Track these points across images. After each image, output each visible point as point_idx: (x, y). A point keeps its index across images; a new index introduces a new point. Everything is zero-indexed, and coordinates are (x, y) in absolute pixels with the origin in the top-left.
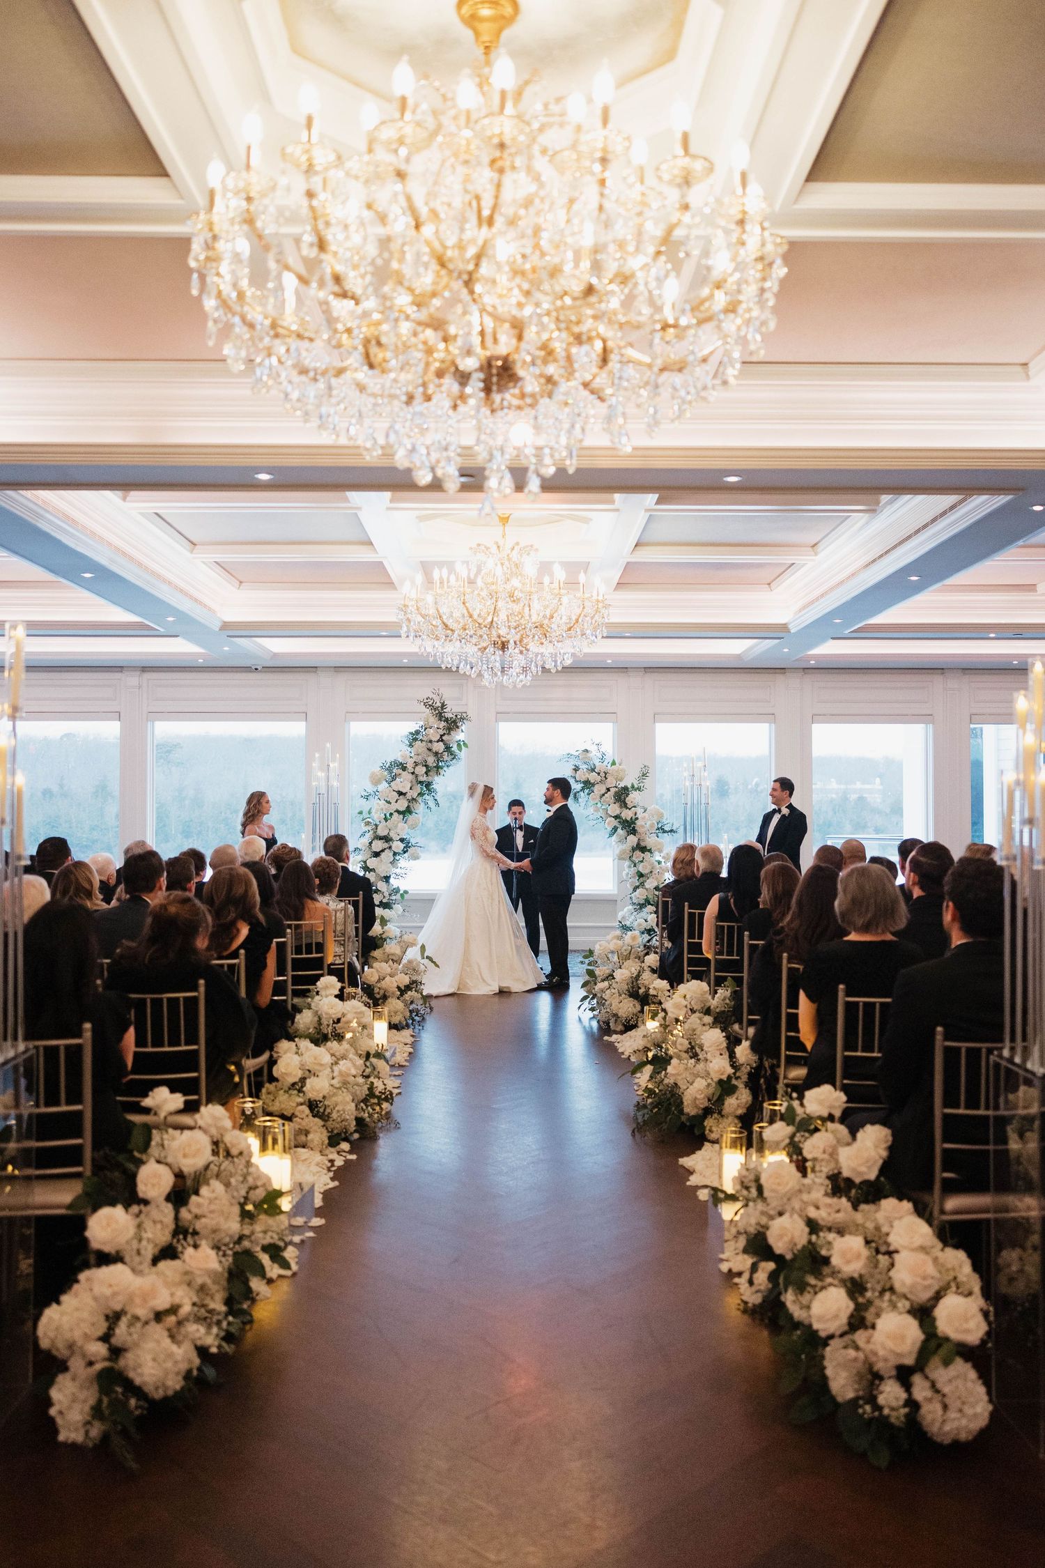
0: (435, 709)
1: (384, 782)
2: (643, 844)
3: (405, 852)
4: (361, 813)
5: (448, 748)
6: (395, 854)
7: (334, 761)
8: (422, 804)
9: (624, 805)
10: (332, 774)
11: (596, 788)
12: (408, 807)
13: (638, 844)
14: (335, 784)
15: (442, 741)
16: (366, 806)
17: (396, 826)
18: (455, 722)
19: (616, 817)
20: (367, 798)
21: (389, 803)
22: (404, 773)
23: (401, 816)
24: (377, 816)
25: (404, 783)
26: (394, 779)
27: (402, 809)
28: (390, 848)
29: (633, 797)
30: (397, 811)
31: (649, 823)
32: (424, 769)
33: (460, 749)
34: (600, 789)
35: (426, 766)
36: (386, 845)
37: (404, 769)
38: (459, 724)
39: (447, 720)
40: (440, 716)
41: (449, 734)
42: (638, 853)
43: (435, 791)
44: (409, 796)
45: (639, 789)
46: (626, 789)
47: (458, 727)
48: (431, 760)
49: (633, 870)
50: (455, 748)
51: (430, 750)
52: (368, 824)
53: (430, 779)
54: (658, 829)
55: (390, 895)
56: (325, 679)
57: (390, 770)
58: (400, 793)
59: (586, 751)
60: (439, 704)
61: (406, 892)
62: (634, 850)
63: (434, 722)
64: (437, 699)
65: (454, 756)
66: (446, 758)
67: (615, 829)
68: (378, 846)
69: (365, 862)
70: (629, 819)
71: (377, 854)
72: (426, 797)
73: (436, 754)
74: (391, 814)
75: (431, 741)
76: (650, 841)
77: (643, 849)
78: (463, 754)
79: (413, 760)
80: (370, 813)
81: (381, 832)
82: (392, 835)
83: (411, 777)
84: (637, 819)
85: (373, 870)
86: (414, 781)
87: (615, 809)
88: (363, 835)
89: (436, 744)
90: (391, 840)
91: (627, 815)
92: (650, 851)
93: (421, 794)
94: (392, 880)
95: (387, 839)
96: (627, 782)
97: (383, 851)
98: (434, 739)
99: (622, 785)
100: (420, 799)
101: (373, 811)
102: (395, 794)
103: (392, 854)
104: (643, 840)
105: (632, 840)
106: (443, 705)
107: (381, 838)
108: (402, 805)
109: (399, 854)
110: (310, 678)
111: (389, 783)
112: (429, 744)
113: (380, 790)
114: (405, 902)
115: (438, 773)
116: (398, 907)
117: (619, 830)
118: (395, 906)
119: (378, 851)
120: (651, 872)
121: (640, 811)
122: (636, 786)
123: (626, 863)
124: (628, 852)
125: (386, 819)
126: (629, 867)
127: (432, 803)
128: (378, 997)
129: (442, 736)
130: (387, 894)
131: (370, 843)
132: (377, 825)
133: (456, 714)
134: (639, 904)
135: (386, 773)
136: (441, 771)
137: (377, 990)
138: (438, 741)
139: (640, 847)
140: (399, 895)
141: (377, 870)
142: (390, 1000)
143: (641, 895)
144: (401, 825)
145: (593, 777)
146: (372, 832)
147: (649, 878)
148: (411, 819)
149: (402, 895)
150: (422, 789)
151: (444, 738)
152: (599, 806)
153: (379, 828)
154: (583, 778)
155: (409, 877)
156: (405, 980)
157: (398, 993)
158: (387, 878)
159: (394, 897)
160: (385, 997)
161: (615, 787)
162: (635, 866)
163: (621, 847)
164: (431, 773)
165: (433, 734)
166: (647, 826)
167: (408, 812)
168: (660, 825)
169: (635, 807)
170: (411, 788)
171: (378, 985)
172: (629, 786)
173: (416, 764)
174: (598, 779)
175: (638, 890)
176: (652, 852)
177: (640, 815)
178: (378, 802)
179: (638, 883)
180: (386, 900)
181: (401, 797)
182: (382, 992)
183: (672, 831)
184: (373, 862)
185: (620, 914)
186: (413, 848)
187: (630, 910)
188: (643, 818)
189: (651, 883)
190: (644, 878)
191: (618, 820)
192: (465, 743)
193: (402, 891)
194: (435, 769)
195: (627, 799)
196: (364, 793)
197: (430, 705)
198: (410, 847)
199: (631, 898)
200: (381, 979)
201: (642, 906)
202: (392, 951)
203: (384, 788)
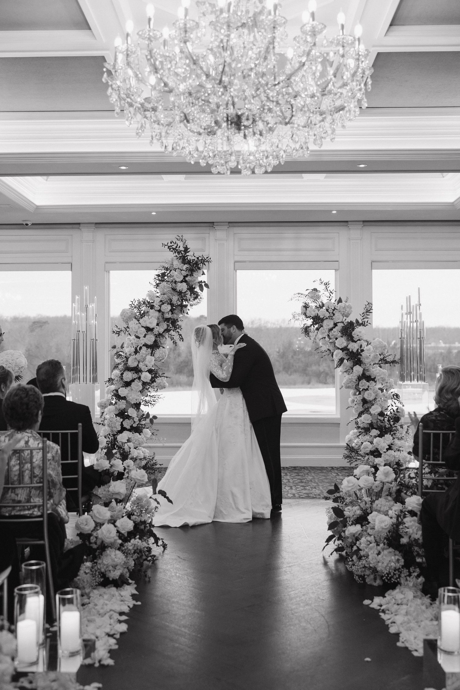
0: (179, 253)
1: (134, 320)
2: (367, 374)
3: (153, 382)
4: (114, 347)
5: (191, 289)
6: (144, 384)
7: (92, 301)
8: (169, 339)
9: (351, 338)
10: (90, 313)
11: (325, 323)
12: (155, 341)
13: (364, 374)
14: (93, 322)
15: (186, 281)
16: (118, 341)
17: (144, 359)
18: (197, 264)
19: (343, 349)
20: (118, 333)
21: (138, 337)
22: (152, 311)
23: (149, 350)
24: (128, 350)
25: (151, 320)
26: (142, 315)
27: (150, 343)
28: (139, 378)
29: (358, 331)
30: (146, 345)
31: (372, 355)
32: (169, 307)
33: (202, 290)
34: (328, 324)
35: (172, 305)
36: (135, 376)
37: (152, 307)
38: (201, 265)
39: (189, 262)
40: (184, 260)
41: (192, 275)
42: (364, 381)
43: (180, 327)
44: (156, 331)
45: (363, 324)
46: (351, 323)
47: (199, 268)
48: (175, 299)
49: (359, 398)
50: (197, 289)
51: (174, 290)
52: (119, 356)
53: (175, 316)
54: (381, 360)
55: (140, 420)
56: (87, 234)
57: (139, 307)
58: (148, 329)
59: (315, 290)
60: (182, 249)
61: (155, 417)
62: (360, 379)
63: (177, 263)
64: (180, 244)
65: (196, 296)
66: (188, 296)
67: (341, 361)
68: (128, 376)
69: (117, 391)
70: (355, 351)
71: (127, 384)
72: (172, 332)
73: (180, 293)
74: (141, 348)
75: (175, 282)
76: (375, 371)
77: (368, 378)
78: (204, 294)
79: (159, 299)
80: (122, 347)
81: (132, 363)
82: (141, 366)
83: (157, 314)
84: (362, 351)
85: (124, 398)
86: (161, 319)
87: (342, 342)
89: (179, 284)
90: (141, 371)
91: (353, 347)
92: (374, 380)
93: (167, 330)
94: (142, 407)
95: (137, 370)
96: (352, 318)
97: (133, 380)
98: (178, 280)
99: (349, 320)
100: (167, 335)
101: (125, 345)
102: (144, 330)
103: (140, 384)
104: (368, 370)
105: (358, 370)
106: (186, 249)
107: (130, 369)
108: (150, 339)
109: (148, 384)
110: (75, 233)
111: (138, 321)
112: (174, 285)
113: (130, 326)
114: (154, 427)
115: (182, 311)
116: (147, 432)
117: (345, 361)
118: (145, 430)
119: (128, 380)
120: (375, 399)
121: (364, 344)
122: (361, 322)
123: (352, 391)
124: (354, 381)
125: (136, 352)
126: (355, 394)
127: (176, 337)
128: (95, 546)
129: (185, 277)
130: (136, 419)
131: (122, 374)
132: (127, 358)
133: (198, 258)
134: (364, 428)
135: (136, 311)
136: (184, 309)
137: (93, 539)
138: (182, 282)
139: (366, 377)
140: (148, 420)
141: (128, 399)
142: (108, 551)
143: (366, 419)
144: (149, 357)
145: (322, 313)
146: (123, 364)
147: (373, 405)
148: (158, 352)
149: (152, 421)
150: (168, 326)
151: (187, 279)
152: (327, 339)
153: (129, 360)
154: (313, 314)
155: (157, 405)
156: (127, 525)
157: (120, 541)
158: (137, 406)
159: (143, 422)
160: (103, 547)
161: (342, 322)
162: (360, 394)
163: (347, 377)
164: (176, 311)
165: (178, 276)
166: (371, 357)
167: (154, 346)
168: (382, 357)
169: (359, 340)
170: (158, 325)
171: (95, 534)
172: (354, 322)
173: (162, 303)
174: (327, 314)
175: (363, 416)
176: (376, 382)
177: (365, 348)
178: (129, 337)
179: (361, 409)
180: (135, 425)
181: (149, 332)
182: (99, 542)
183: (394, 362)
184: (123, 392)
185: (347, 437)
186: (160, 378)
187: (354, 434)
188: (369, 350)
189: (375, 410)
190: (369, 405)
191: (344, 352)
192: (207, 286)
193: (151, 417)
194: (180, 308)
195: (353, 333)
196: (116, 329)
197: (174, 249)
198: (157, 377)
199: (357, 423)
200: (99, 525)
201: (366, 430)
202: (117, 490)
203: (133, 324)
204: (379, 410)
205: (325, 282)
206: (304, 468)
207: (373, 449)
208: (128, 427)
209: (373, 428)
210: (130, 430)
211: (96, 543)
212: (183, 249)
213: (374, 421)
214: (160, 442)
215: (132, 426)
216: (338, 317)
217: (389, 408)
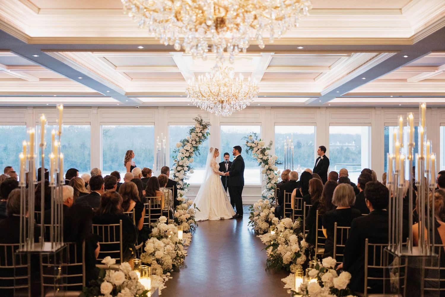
0: (199, 122)
1: (181, 147)
2: (270, 168)
3: (188, 171)
4: (173, 157)
5: (203, 135)
6: (185, 171)
7: (164, 139)
8: (194, 154)
9: (264, 155)
10: (163, 144)
11: (254, 148)
12: (190, 155)
13: (269, 168)
14: (164, 147)
15: (201, 132)
16: (175, 155)
17: (185, 162)
18: (206, 126)
19: (261, 159)
21: (183, 154)
22: (188, 143)
23: (187, 158)
24: (179, 158)
25: (188, 147)
26: (185, 145)
27: (187, 156)
28: (183, 169)
29: (267, 152)
30: (186, 157)
31: (272, 161)
32: (195, 142)
33: (207, 135)
34: (256, 149)
35: (196, 141)
36: (182, 168)
37: (188, 142)
38: (207, 127)
39: (203, 125)
40: (201, 124)
41: (204, 130)
43: (199, 150)
44: (190, 151)
45: (269, 149)
46: (264, 149)
47: (207, 128)
48: (197, 139)
49: (267, 177)
50: (206, 135)
51: (197, 135)
52: (176, 161)
53: (197, 145)
54: (276, 163)
55: (183, 185)
56: (161, 111)
57: (183, 142)
58: (187, 151)
59: (251, 136)
61: (189, 184)
62: (267, 170)
63: (198, 126)
64: (200, 118)
65: (205, 138)
66: (202, 138)
67: (261, 163)
68: (179, 168)
69: (175, 174)
70: (265, 159)
71: (179, 171)
72: (196, 152)
73: (199, 137)
74: (184, 158)
75: (197, 133)
76: (273, 167)
78: (208, 137)
79: (191, 139)
80: (176, 157)
81: (180, 164)
82: (184, 165)
83: (190, 145)
84: (268, 159)
85: (177, 177)
86: (192, 147)
87: (261, 156)
88: (174, 165)
90: (184, 167)
92: (273, 170)
93: (194, 151)
94: (184, 180)
95: (182, 166)
97: (181, 170)
99: (263, 148)
100: (194, 153)
101: (178, 157)
102: (185, 151)
103: (184, 171)
105: (267, 167)
106: (202, 120)
107: (180, 166)
108: (187, 154)
109: (186, 171)
110: (156, 110)
111: (183, 147)
112: (197, 134)
113: (180, 149)
114: (189, 188)
115: (200, 144)
116: (186, 190)
117: (262, 163)
118: (185, 189)
119: (179, 170)
120: (273, 178)
121: (269, 157)
122: (268, 148)
123: (265, 175)
124: (265, 171)
125: (182, 159)
126: (266, 176)
127: (198, 154)
128: (179, 221)
129: (201, 131)
130: (182, 185)
131: (177, 168)
132: (179, 162)
133: (206, 124)
134: (269, 189)
135: (182, 144)
136: (201, 143)
137: (179, 219)
138: (200, 133)
139: (269, 169)
140: (186, 185)
141: (179, 177)
142: (183, 223)
143: (270, 185)
144: (187, 161)
145: (253, 145)
146: (177, 164)
147: (272, 180)
148: (190, 159)
149: (187, 186)
150: (194, 149)
151: (202, 131)
152: (255, 155)
153: (180, 162)
154: (250, 145)
155: (190, 179)
156: (189, 216)
157: (186, 220)
158: (182, 180)
159: (185, 186)
160: (182, 222)
161: (261, 148)
162: (268, 176)
163: (263, 169)
164: (197, 144)
165: (198, 130)
166: (272, 162)
167: (189, 157)
168: (276, 161)
169: (268, 155)
170: (190, 149)
171: (180, 218)
172: (266, 148)
173: (192, 140)
174: (255, 145)
175: (269, 184)
176: (273, 171)
177: (269, 158)
178: (179, 153)
179: (269, 182)
180: (181, 187)
181: (187, 152)
182: (181, 220)
183: (280, 164)
184: (177, 174)
185: (262, 192)
186: (191, 169)
187: (266, 191)
188: (271, 159)
189: (273, 182)
190: (271, 180)
191: (262, 160)
192: (209, 134)
193: (187, 184)
194: (199, 142)
195: (265, 153)
196: (174, 151)
197: (197, 120)
198: (190, 169)
199: (266, 187)
200: (180, 216)
201: (270, 189)
202: (184, 206)
203: (181, 149)
204: (275, 182)
205: (255, 133)
206: (247, 205)
207: (272, 197)
208: (179, 188)
209: (273, 189)
210: (179, 189)
211: (180, 221)
212: (200, 120)
213: (273, 186)
214: (192, 194)
215: (180, 188)
216: (259, 147)
217: (279, 181)
